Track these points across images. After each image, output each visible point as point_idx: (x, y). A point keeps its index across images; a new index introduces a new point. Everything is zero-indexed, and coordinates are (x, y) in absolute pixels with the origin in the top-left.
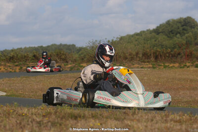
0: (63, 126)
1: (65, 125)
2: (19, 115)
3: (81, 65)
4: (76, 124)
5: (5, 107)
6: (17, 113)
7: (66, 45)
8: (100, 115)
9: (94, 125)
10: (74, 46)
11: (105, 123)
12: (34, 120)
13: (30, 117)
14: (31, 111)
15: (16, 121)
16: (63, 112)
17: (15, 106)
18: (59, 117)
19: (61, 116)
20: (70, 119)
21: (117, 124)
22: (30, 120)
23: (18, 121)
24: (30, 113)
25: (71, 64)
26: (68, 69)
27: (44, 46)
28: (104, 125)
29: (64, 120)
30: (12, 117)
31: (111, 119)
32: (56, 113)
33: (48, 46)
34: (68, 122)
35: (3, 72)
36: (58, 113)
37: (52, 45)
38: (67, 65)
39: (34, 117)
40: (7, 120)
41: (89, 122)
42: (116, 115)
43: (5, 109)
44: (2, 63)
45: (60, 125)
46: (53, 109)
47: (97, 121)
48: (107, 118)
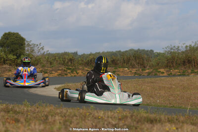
0: (139, 130)
1: (140, 129)
2: (95, 118)
3: (159, 70)
4: (152, 127)
5: (82, 110)
6: (93, 116)
7: (144, 50)
8: (177, 120)
9: (170, 129)
10: (152, 51)
11: (181, 127)
12: (109, 123)
13: (105, 120)
14: (107, 114)
15: (92, 124)
16: (139, 116)
17: (91, 109)
18: (135, 121)
19: (137, 120)
20: (146, 123)
21: (194, 128)
22: (106, 123)
23: (94, 124)
24: (106, 116)
25: (148, 69)
26: (146, 74)
27: (122, 51)
28: (180, 130)
29: (140, 123)
30: (88, 120)
31: (187, 124)
32: (132, 116)
33: (126, 51)
34: (143, 126)
35: (80, 75)
36: (133, 117)
37: (130, 50)
38: (145, 70)
39: (110, 120)
40: (83, 122)
41: (165, 126)
42: (193, 120)
43: (81, 112)
44: (81, 67)
45: (136, 128)
46: (129, 113)
47: (173, 126)
48: (183, 122)
